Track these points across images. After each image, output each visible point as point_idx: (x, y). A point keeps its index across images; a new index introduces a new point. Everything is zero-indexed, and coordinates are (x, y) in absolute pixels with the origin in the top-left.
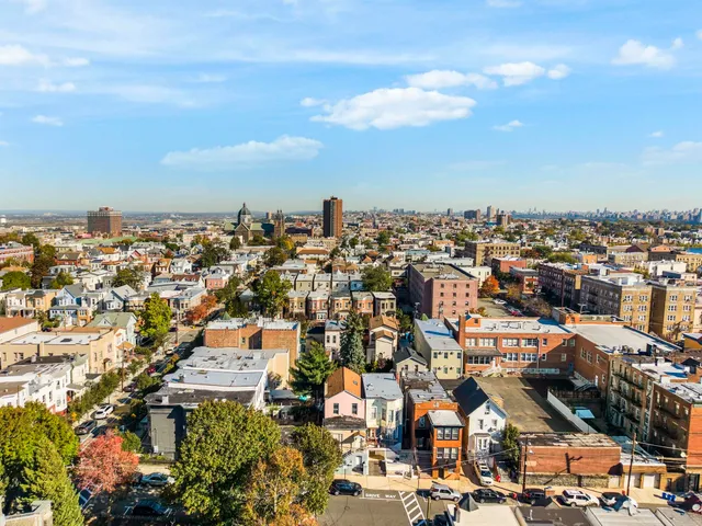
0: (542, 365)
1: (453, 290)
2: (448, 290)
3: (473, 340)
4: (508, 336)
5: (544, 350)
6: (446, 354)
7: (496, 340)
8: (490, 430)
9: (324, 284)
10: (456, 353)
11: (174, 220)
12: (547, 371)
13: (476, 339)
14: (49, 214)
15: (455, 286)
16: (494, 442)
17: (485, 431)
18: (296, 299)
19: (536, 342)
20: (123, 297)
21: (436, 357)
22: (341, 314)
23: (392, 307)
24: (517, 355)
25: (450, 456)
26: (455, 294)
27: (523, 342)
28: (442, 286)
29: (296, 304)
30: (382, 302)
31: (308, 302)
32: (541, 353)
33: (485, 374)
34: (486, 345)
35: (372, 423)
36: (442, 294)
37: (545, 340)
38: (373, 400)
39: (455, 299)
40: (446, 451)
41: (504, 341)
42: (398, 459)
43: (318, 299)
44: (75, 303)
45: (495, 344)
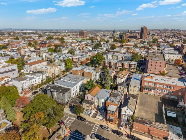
0: (171, 94)
1: (155, 64)
2: (154, 64)
3: (147, 83)
4: (160, 84)
5: (172, 90)
6: (134, 86)
7: (155, 84)
8: (128, 114)
9: (121, 57)
10: (137, 87)
11: (104, 32)
12: (172, 97)
13: (148, 83)
14: (76, 30)
15: (156, 63)
16: (128, 118)
17: (126, 114)
18: (107, 62)
19: (170, 87)
20: (67, 57)
21: (131, 87)
22: (119, 67)
23: (135, 67)
24: (162, 90)
25: (112, 118)
26: (156, 65)
27: (165, 86)
28: (152, 62)
29: (107, 63)
30: (131, 65)
31: (110, 63)
32: (171, 91)
33: (148, 94)
34: (152, 85)
35: (96, 104)
36: (151, 65)
37: (174, 87)
38: (97, 98)
39: (156, 67)
40: (111, 117)
41: (158, 85)
42: (101, 115)
43: (113, 62)
44: (59, 57)
45: (155, 85)
